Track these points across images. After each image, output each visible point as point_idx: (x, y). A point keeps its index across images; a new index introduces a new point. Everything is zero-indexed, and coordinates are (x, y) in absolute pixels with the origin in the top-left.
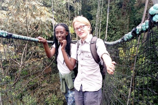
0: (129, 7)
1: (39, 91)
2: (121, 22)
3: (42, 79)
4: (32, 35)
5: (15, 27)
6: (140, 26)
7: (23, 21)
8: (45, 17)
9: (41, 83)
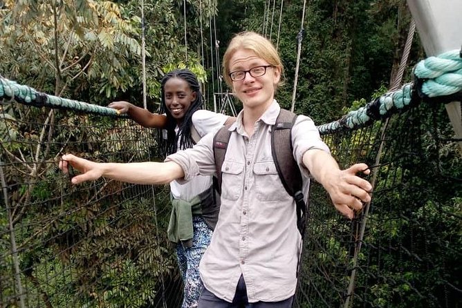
0: (351, 14)
1: (84, 250)
2: (327, 58)
3: (95, 213)
4: (70, 83)
5: (20, 58)
6: (389, 96)
7: (45, 41)
8: (112, 33)
9: (91, 225)
